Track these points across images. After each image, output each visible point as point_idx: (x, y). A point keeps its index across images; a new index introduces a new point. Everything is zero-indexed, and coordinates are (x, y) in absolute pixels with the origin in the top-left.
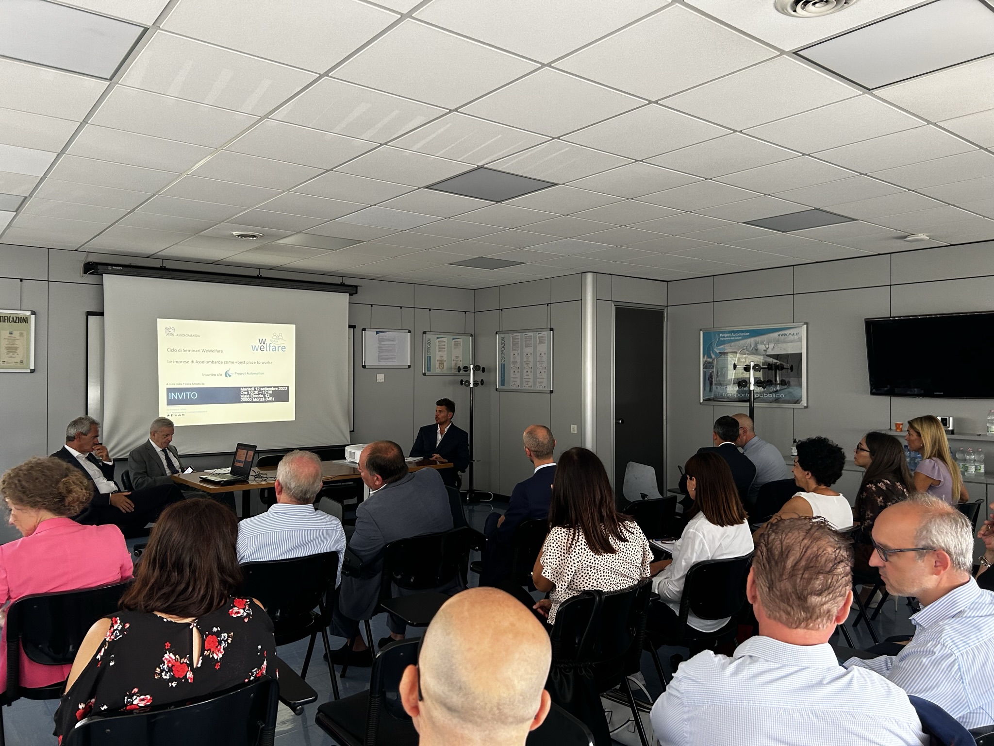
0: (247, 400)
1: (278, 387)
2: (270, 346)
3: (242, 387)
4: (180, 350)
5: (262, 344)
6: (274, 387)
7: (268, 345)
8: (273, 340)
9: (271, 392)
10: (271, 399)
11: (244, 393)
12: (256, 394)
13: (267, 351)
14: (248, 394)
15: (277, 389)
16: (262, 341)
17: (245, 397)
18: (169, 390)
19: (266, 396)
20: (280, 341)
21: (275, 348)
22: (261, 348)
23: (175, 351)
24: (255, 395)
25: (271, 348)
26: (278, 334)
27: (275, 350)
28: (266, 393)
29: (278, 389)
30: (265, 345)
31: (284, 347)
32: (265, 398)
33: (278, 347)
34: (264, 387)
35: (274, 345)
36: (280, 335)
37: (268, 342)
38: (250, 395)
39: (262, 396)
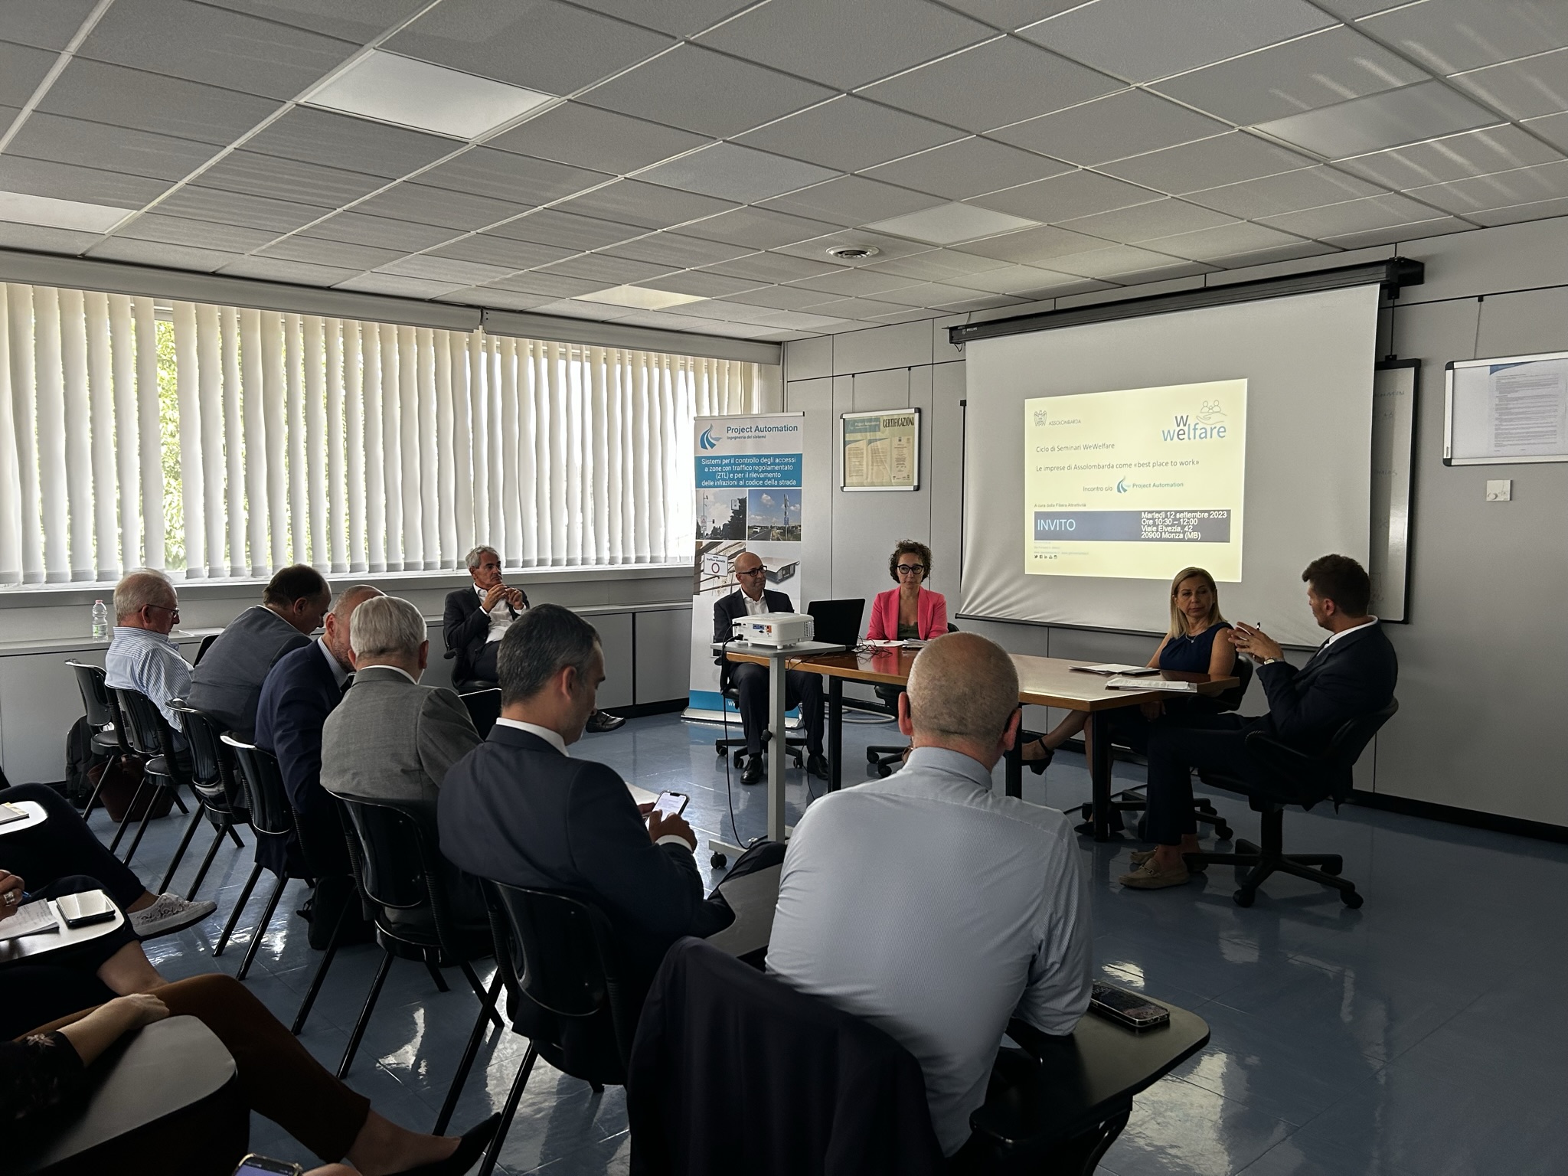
0: (1151, 536)
1: (1208, 511)
2: (1195, 429)
3: (1145, 512)
4: (1053, 449)
5: (1181, 427)
6: (1201, 512)
7: (1192, 427)
8: (1202, 415)
9: (1195, 522)
10: (1195, 535)
11: (1147, 522)
12: (1168, 526)
13: (1189, 439)
14: (1154, 525)
15: (1206, 515)
16: (1182, 421)
17: (1149, 529)
18: (1039, 516)
19: (1186, 529)
20: (1215, 418)
21: (1206, 432)
22: (1178, 435)
23: (1047, 450)
24: (1166, 526)
25: (1198, 432)
26: (1211, 404)
27: (1206, 437)
28: (1185, 524)
29: (1210, 515)
30: (1186, 429)
31: (1222, 430)
32: (1184, 533)
33: (1212, 430)
34: (1182, 512)
35: (1205, 426)
36: (1216, 403)
37: (1191, 422)
38: (1157, 526)
39: (1179, 529)
